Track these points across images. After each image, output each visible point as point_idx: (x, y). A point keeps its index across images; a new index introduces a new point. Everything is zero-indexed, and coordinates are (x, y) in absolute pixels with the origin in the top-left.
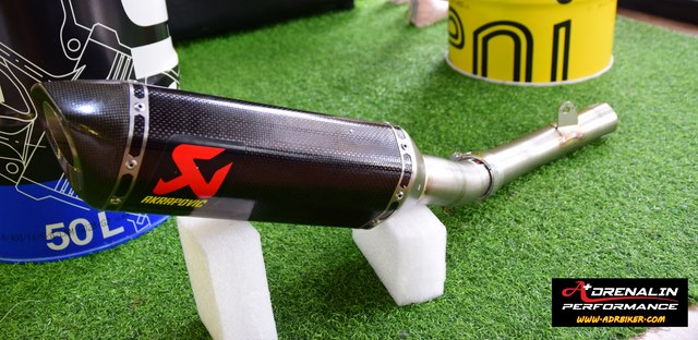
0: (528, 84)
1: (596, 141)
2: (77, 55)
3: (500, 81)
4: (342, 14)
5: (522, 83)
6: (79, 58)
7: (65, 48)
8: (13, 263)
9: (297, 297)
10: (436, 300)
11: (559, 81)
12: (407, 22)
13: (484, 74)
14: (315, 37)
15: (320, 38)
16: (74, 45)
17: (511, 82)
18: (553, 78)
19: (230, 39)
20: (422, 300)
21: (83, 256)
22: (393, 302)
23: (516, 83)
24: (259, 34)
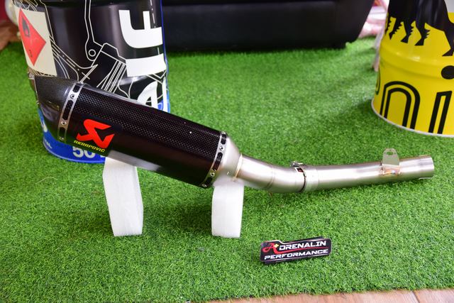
0: (412, 130)
1: (416, 180)
2: (93, 58)
3: (394, 123)
4: (333, 52)
5: (408, 128)
6: (95, 60)
7: (88, 54)
8: (57, 157)
9: (167, 214)
10: (233, 239)
11: (435, 133)
12: (371, 66)
14: (302, 64)
15: (305, 66)
16: (92, 53)
17: (400, 126)
18: (431, 130)
19: (250, 55)
20: (225, 236)
21: (89, 163)
22: (210, 232)
23: (403, 127)
24: (270, 55)
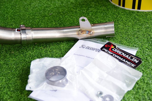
13: (124, 6)
